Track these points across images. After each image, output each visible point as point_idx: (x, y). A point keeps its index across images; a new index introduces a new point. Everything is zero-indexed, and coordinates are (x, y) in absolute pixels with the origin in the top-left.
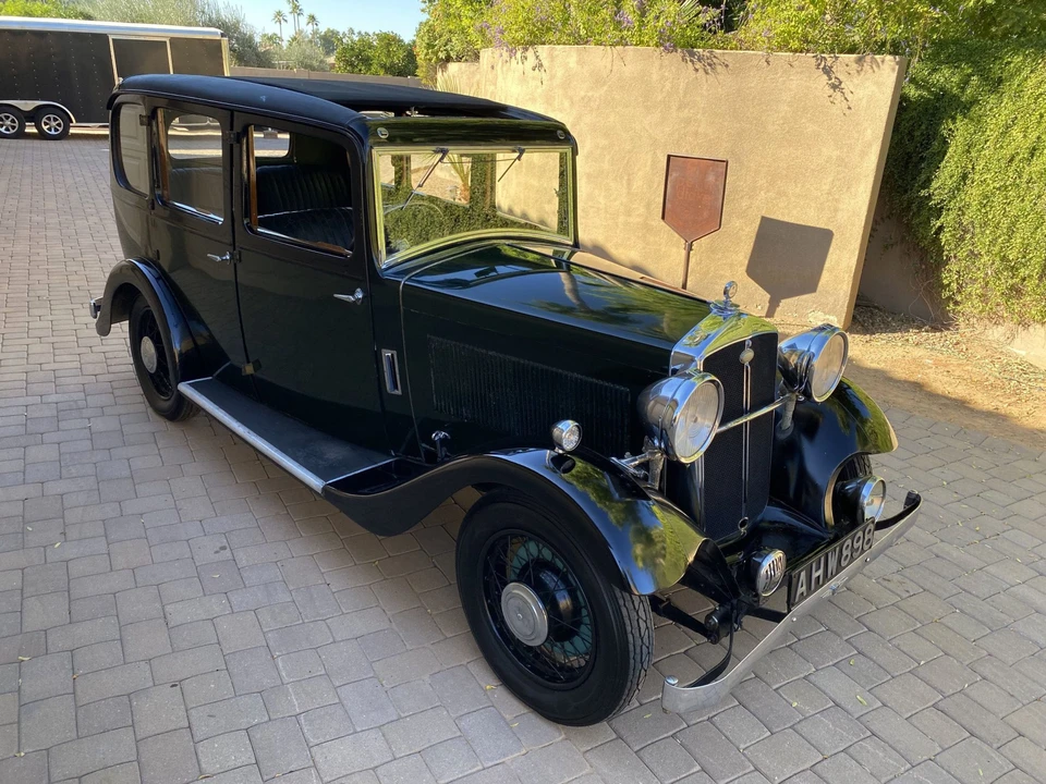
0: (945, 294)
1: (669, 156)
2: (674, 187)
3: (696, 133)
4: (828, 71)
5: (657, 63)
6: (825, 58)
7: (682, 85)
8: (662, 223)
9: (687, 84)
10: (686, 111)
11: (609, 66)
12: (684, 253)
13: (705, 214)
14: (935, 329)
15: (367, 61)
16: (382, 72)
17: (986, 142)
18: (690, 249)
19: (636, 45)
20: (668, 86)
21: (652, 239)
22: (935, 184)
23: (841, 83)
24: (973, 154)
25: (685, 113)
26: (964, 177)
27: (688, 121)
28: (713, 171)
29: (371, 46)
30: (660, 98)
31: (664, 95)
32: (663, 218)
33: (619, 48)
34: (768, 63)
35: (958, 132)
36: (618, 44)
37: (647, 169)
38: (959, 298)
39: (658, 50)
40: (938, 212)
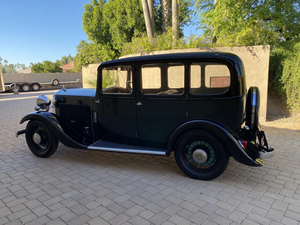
0: (288, 107)
1: (211, 78)
4: (251, 51)
6: (249, 48)
14: (286, 117)
15: (42, 69)
16: (48, 72)
17: (294, 65)
19: (189, 48)
22: (283, 78)
23: (255, 54)
24: (292, 68)
26: (290, 74)
28: (226, 80)
29: (42, 65)
33: (184, 49)
34: (232, 50)
35: (286, 64)
38: (292, 108)
39: (197, 49)
40: (283, 85)
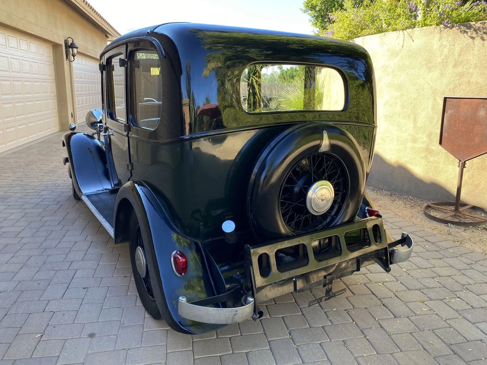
1: (445, 99)
2: (449, 121)
3: (469, 83)
5: (438, 36)
7: (457, 49)
8: (440, 148)
9: (461, 48)
10: (461, 66)
11: (401, 44)
12: (458, 170)
13: (477, 140)
18: (464, 166)
19: (422, 26)
20: (446, 51)
21: (432, 159)
25: (460, 69)
27: (461, 75)
28: (483, 107)
30: (439, 60)
31: (443, 57)
32: (440, 143)
33: (409, 30)
36: (407, 28)
37: (429, 110)
39: (438, 27)
